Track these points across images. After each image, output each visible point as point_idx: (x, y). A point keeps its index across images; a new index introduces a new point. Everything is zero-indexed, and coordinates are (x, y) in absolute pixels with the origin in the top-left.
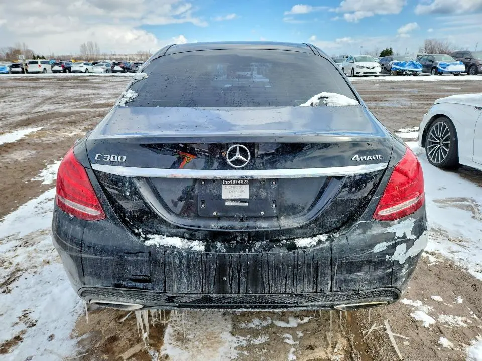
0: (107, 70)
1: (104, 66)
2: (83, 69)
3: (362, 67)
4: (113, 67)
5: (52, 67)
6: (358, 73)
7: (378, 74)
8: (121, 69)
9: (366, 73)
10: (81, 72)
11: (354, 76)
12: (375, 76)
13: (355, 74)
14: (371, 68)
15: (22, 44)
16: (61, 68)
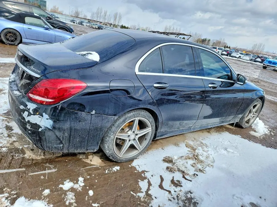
0: (252, 59)
1: (251, 57)
2: (238, 56)
4: (256, 58)
5: (222, 52)
8: (261, 61)
10: (236, 57)
15: (223, 39)
16: (226, 53)
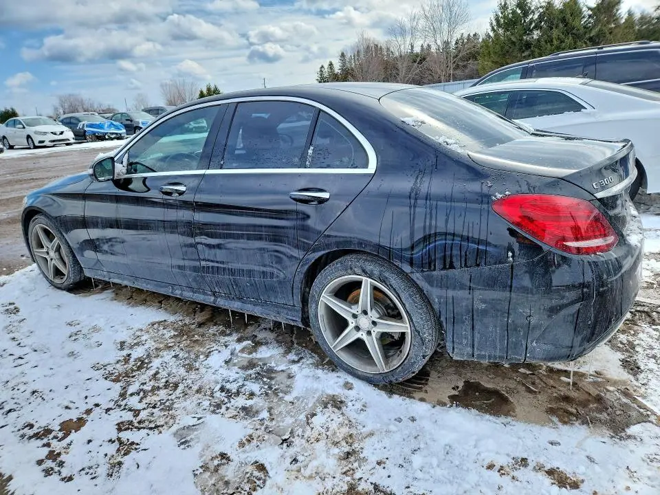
3: (45, 133)
6: (40, 142)
7: (72, 141)
9: (54, 141)
11: (36, 147)
12: (67, 144)
13: (37, 144)
14: (58, 133)
